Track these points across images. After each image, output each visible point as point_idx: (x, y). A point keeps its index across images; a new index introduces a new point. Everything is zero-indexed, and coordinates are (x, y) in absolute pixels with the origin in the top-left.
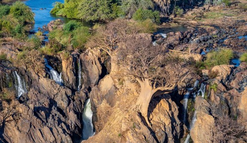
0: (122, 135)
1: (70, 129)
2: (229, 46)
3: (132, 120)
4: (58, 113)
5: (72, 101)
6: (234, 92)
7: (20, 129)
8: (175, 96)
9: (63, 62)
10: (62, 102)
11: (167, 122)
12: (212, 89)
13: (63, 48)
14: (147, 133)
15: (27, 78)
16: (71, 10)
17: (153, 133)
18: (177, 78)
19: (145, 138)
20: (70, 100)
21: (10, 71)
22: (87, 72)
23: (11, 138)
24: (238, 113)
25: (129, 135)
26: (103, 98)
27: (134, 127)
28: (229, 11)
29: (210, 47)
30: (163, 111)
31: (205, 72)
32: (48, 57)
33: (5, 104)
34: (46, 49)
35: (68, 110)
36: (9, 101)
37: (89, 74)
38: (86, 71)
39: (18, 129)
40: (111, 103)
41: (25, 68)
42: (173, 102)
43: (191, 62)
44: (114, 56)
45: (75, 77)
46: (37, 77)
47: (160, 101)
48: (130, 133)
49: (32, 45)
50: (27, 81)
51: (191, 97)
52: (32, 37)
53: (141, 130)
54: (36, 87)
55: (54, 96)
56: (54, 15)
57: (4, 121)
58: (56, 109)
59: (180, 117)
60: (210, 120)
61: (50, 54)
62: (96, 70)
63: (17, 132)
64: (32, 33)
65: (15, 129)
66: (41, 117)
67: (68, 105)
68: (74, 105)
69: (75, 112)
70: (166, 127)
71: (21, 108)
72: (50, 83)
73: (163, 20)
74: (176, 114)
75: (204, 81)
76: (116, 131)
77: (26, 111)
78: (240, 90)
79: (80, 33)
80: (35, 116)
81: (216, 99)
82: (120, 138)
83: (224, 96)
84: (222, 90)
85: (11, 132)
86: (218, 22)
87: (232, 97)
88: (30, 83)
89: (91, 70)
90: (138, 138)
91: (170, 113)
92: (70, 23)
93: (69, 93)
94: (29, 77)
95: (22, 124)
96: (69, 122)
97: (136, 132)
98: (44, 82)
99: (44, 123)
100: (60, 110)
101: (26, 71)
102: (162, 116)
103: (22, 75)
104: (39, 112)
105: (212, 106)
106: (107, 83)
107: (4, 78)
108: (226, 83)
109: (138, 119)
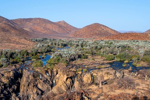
0: (61, 86)
1: (50, 85)
2: (81, 68)
6: (82, 77)
7: (41, 85)
8: (71, 78)
9: (49, 72)
11: (70, 83)
12: (78, 76)
13: (49, 69)
14: (66, 85)
16: (50, 61)
17: (67, 85)
18: (71, 74)
20: (50, 79)
21: (39, 74)
24: (83, 81)
25: (62, 85)
26: (57, 78)
28: (81, 61)
29: (77, 68)
31: (77, 73)
32: (46, 71)
33: (38, 80)
34: (46, 69)
35: (50, 81)
36: (38, 79)
40: (59, 80)
41: (42, 73)
43: (74, 71)
44: (59, 70)
47: (68, 79)
49: (43, 68)
51: (74, 78)
52: (43, 67)
55: (47, 78)
56: (47, 62)
57: (37, 83)
59: (72, 82)
60: (78, 82)
62: (55, 73)
64: (43, 66)
69: (52, 81)
71: (41, 81)
73: (68, 63)
74: (71, 81)
75: (76, 75)
78: (83, 76)
79: (52, 66)
80: (43, 82)
81: (79, 78)
85: (39, 86)
86: (79, 63)
87: (82, 78)
88: (42, 76)
92: (50, 64)
96: (50, 83)
97: (64, 85)
98: (45, 76)
99: (45, 84)
100: (48, 81)
102: (69, 82)
105: (78, 80)
106: (58, 76)
107: (37, 75)
108: (81, 75)
109: (64, 83)
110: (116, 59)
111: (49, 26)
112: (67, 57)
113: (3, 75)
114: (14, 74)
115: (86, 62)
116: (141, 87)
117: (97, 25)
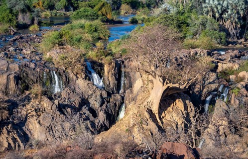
0: (129, 131)
1: (95, 127)
3: (140, 115)
4: (88, 112)
5: (106, 103)
7: (41, 122)
9: (105, 66)
10: (95, 102)
11: (180, 121)
12: (234, 93)
13: (110, 54)
14: (155, 129)
15: (64, 78)
17: (162, 130)
19: (152, 134)
20: (104, 101)
21: (48, 70)
22: (130, 77)
23: (32, 131)
25: (136, 130)
26: (133, 100)
27: (141, 123)
30: (176, 110)
31: (233, 77)
32: (93, 63)
35: (99, 110)
37: (132, 80)
38: (128, 76)
39: (39, 122)
41: (64, 69)
42: (191, 103)
45: (116, 82)
46: (75, 78)
47: (175, 101)
48: (136, 128)
50: (64, 80)
53: (149, 127)
54: (72, 87)
55: (88, 96)
57: (27, 116)
58: (87, 108)
61: (95, 59)
62: (138, 76)
63: (38, 126)
65: (36, 122)
66: (66, 113)
67: (101, 105)
68: (107, 106)
69: (106, 113)
70: (179, 127)
71: (46, 103)
72: (86, 84)
74: (192, 115)
76: (124, 126)
77: (50, 106)
80: (58, 112)
81: (235, 102)
82: (127, 134)
83: (244, 100)
84: (245, 95)
85: (32, 124)
88: (67, 82)
89: (133, 76)
90: (144, 133)
91: (184, 113)
93: (105, 95)
94: (66, 77)
95: (44, 118)
96: (97, 122)
97: (143, 128)
101: (64, 72)
103: (60, 75)
104: (65, 109)
105: (231, 109)
107: (41, 76)
109: (147, 115)
112: (224, 11)
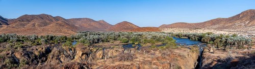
2: (99, 48)
6: (96, 53)
9: (72, 49)
11: (85, 58)
19: (81, 61)
33: (62, 55)
34: (70, 47)
41: (66, 50)
45: (74, 52)
47: (83, 54)
54: (67, 53)
59: (87, 57)
66: (67, 57)
68: (73, 56)
89: (77, 51)
95: (63, 58)
100: (70, 56)
107: (62, 51)
109: (79, 57)
110: (130, 42)
111: (92, 23)
113: (37, 49)
114: (46, 49)
115: (106, 44)
116: (138, 60)
117: (126, 23)
